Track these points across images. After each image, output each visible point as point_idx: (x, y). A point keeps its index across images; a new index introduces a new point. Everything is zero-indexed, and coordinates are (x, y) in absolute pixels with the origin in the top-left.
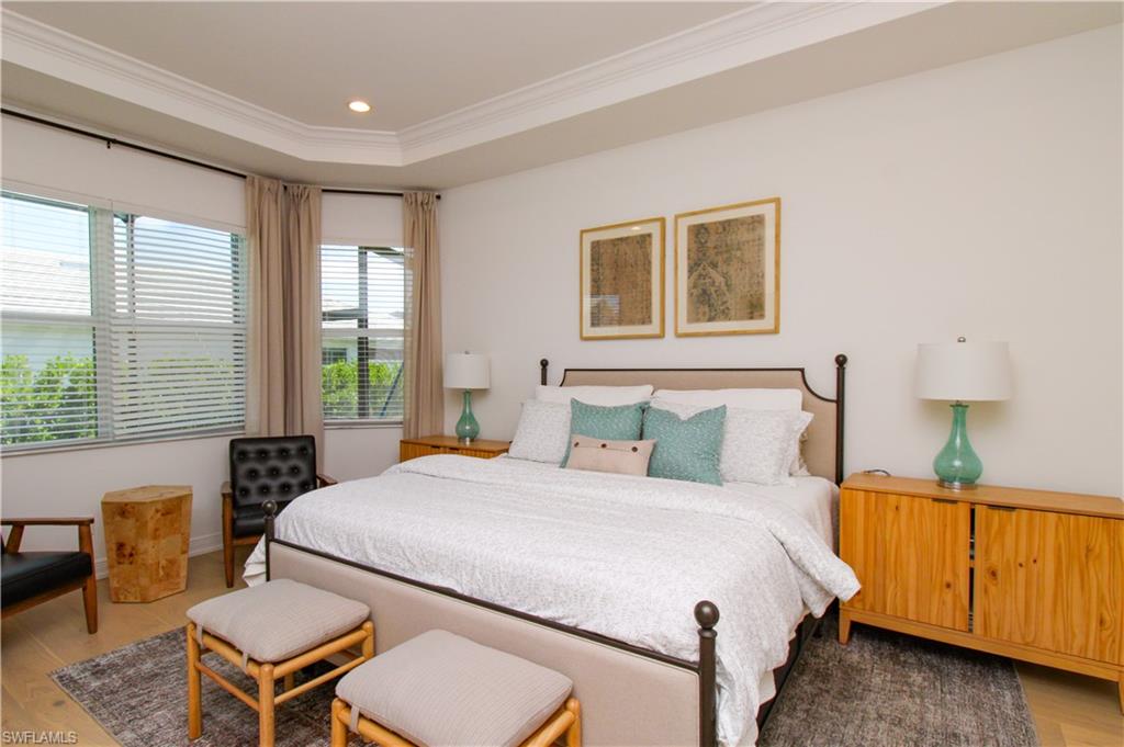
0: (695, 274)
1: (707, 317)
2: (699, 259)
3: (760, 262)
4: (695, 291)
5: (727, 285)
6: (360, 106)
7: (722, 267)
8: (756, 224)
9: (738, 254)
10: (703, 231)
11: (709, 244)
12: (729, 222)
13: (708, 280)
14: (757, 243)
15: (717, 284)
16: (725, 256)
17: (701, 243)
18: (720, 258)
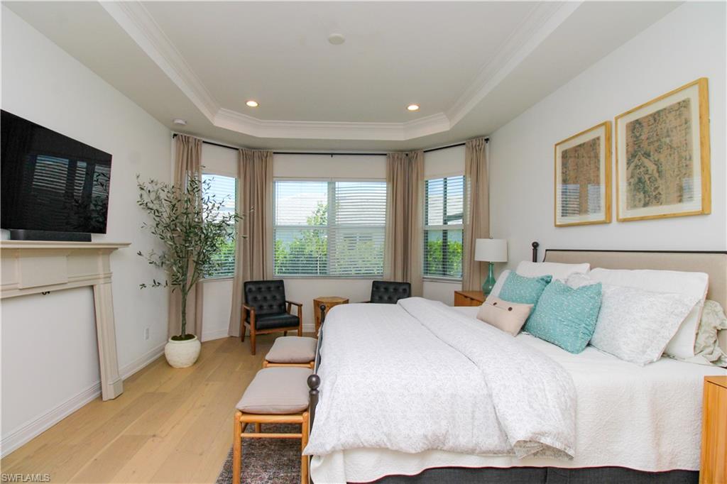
0: (633, 165)
1: (642, 202)
2: (635, 151)
3: (687, 144)
4: (632, 180)
5: (658, 172)
6: (413, 108)
7: (655, 156)
8: (682, 109)
9: (668, 140)
10: (637, 126)
11: (643, 137)
12: (658, 113)
13: (642, 169)
14: (684, 126)
15: (650, 172)
16: (656, 144)
17: (637, 137)
18: (652, 148)
